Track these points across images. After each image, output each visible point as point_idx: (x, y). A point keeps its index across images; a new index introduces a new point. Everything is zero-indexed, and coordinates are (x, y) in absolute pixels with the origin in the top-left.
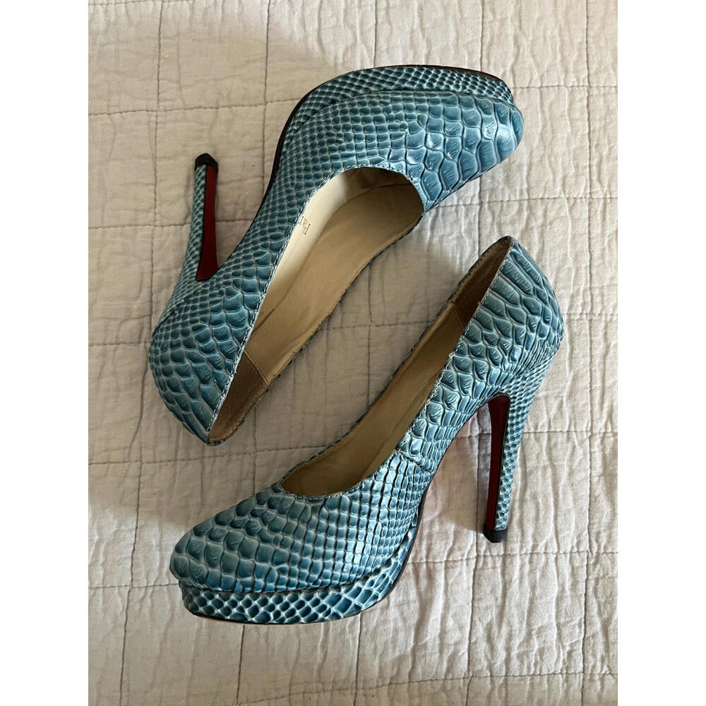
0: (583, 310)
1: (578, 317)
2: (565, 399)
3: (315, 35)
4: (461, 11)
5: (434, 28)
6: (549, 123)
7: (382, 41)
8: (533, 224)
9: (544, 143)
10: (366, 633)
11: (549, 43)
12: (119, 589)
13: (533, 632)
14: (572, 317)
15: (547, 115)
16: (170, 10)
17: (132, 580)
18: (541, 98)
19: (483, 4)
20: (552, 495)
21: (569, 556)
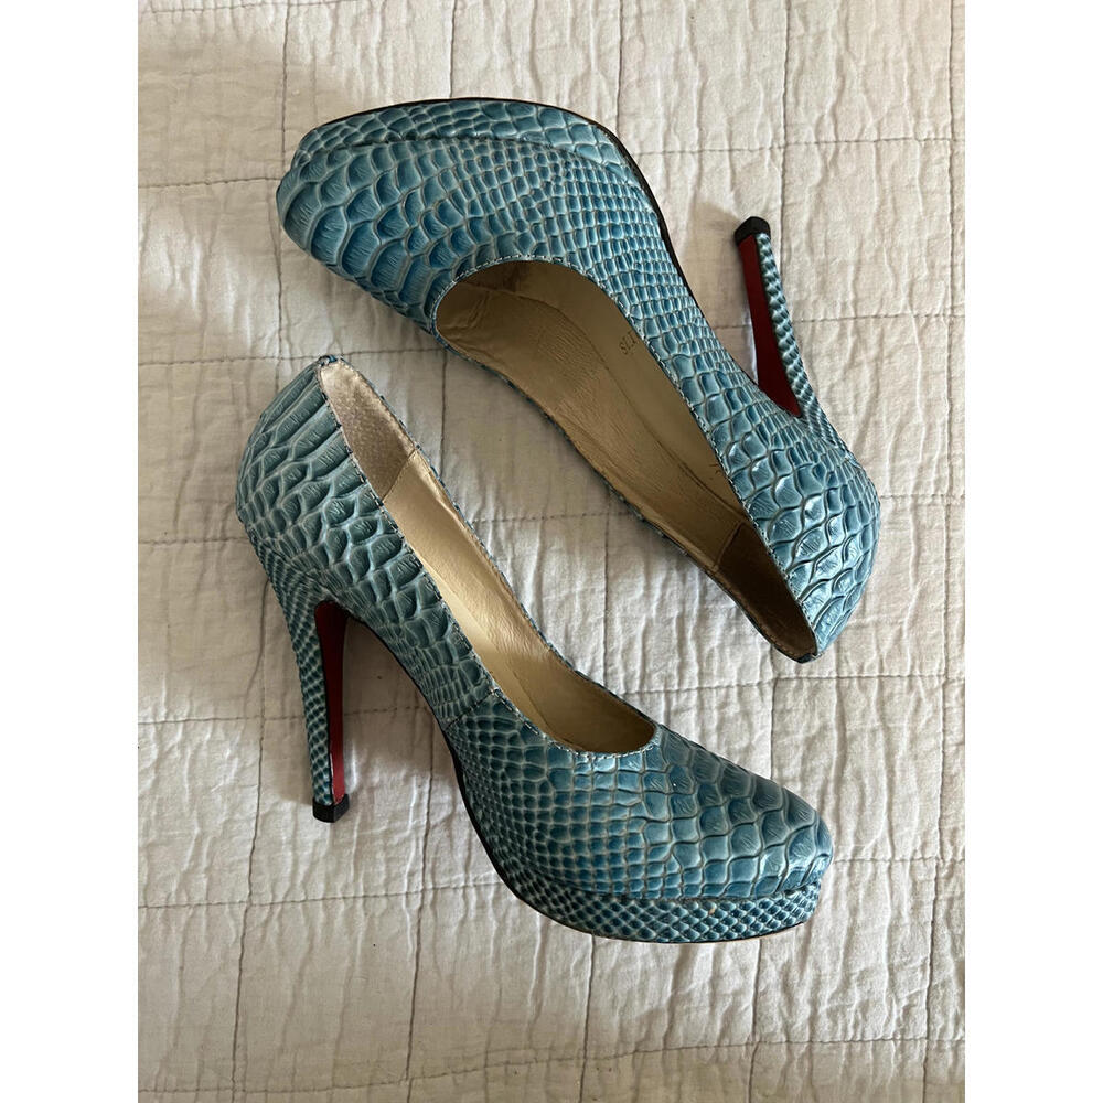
0: (936, 490)
1: (929, 500)
2: (905, 627)
3: (527, 59)
4: (754, 20)
5: (712, 46)
6: (890, 198)
7: (630, 66)
8: (862, 357)
9: (882, 231)
10: (600, 977)
11: (891, 70)
12: (230, 908)
13: (853, 978)
14: (920, 501)
15: (887, 184)
16: (301, 19)
17: (251, 894)
18: (878, 158)
19: (789, 9)
20: (884, 772)
21: (908, 864)
